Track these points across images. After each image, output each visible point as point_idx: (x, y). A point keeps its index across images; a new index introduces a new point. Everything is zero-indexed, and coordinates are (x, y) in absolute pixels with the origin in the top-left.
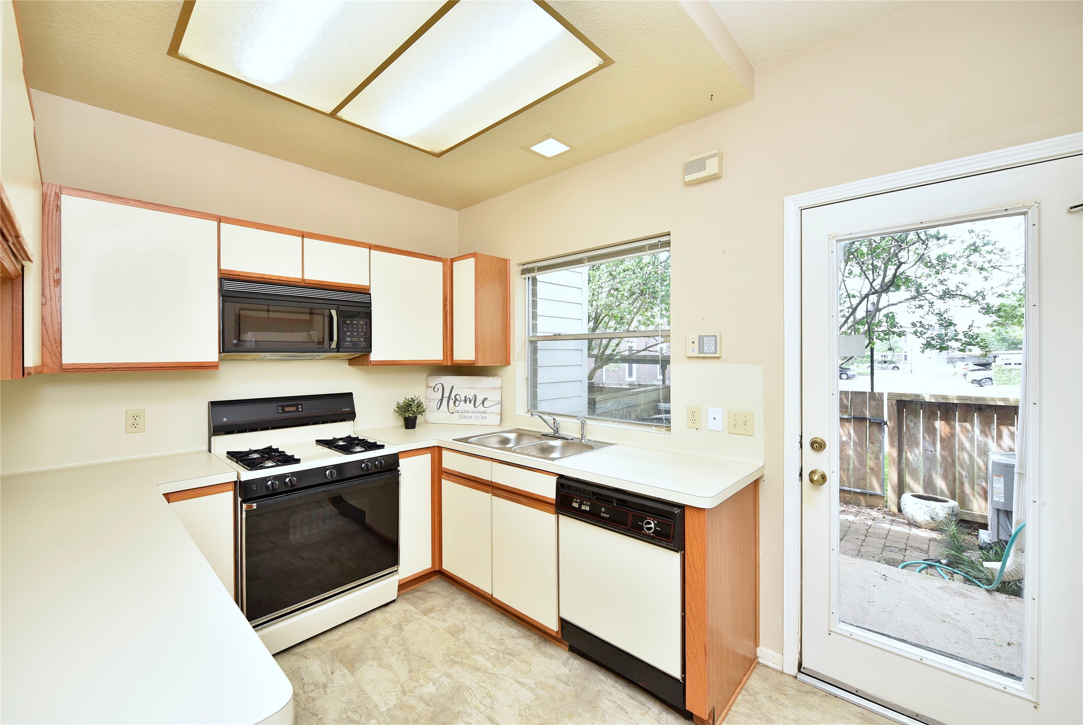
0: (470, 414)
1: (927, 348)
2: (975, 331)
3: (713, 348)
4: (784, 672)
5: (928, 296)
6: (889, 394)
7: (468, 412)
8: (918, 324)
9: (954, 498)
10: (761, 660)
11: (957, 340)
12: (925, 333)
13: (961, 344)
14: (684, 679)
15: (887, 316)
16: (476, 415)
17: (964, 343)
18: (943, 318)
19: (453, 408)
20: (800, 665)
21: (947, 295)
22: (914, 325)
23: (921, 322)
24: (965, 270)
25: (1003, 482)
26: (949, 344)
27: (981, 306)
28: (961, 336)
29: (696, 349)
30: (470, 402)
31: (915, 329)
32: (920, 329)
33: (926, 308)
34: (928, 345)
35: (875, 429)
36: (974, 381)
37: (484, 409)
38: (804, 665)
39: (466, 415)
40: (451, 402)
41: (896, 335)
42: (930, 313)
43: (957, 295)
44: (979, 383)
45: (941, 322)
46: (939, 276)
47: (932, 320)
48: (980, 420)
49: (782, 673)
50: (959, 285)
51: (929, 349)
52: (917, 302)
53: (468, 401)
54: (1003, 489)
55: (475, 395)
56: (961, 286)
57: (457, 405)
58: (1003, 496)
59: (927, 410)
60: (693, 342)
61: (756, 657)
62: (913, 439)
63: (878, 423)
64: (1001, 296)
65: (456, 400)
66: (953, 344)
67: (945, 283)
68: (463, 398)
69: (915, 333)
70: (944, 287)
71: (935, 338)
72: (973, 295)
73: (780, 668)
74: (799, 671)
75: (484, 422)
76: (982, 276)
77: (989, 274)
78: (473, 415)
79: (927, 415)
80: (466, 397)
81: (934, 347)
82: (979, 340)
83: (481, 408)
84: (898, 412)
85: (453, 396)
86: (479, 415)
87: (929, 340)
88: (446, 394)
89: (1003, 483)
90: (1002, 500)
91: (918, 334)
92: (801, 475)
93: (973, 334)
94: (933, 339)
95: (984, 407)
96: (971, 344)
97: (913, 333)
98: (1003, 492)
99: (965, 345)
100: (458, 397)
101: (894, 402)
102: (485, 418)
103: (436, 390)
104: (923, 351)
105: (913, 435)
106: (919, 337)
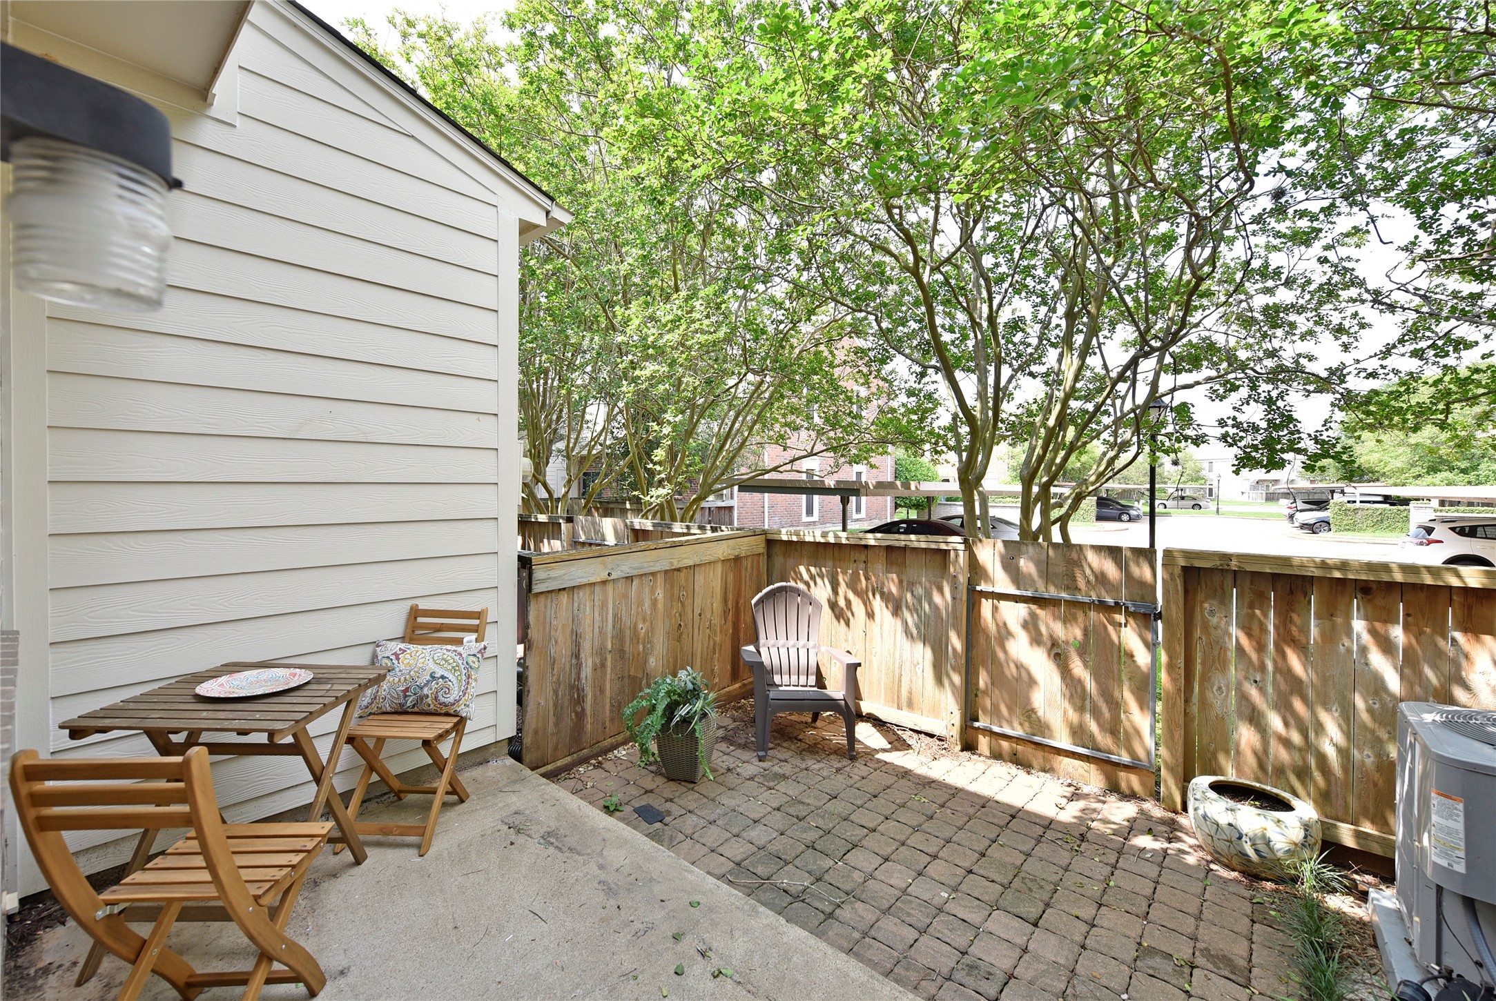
1: (1244, 467)
8: (1230, 422)
11: (1300, 451)
12: (1242, 438)
18: (1274, 408)
22: (1222, 423)
23: (1234, 419)
24: (1311, 333)
25: (1462, 814)
26: (1285, 457)
27: (1337, 396)
31: (1223, 431)
34: (1247, 460)
36: (1303, 526)
41: (1190, 441)
42: (1251, 402)
44: (1311, 528)
46: (1267, 342)
47: (1255, 414)
51: (1247, 468)
54: (1462, 835)
56: (1303, 361)
58: (1462, 854)
59: (1247, 590)
62: (1216, 653)
64: (1373, 375)
66: (1291, 457)
67: (1274, 355)
69: (1224, 438)
71: (1260, 447)
72: (1324, 375)
76: (1340, 342)
77: (1352, 340)
79: (1247, 601)
81: (1257, 464)
84: (1186, 591)
87: (1248, 450)
89: (1461, 819)
90: (1460, 868)
91: (1229, 440)
94: (1255, 447)
97: (1219, 439)
98: (1462, 844)
99: (1312, 460)
101: (1178, 571)
104: (1237, 472)
105: (1217, 642)
106: (1230, 446)
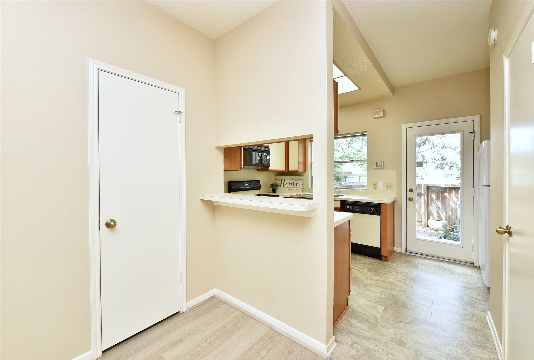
0: (291, 189)
2: (454, 162)
3: (381, 165)
4: (402, 252)
5: (437, 148)
6: (424, 184)
7: (291, 188)
8: (434, 159)
9: (446, 220)
10: (395, 251)
11: (448, 165)
13: (449, 167)
14: (381, 247)
15: (421, 155)
16: (294, 189)
17: (451, 166)
18: (443, 156)
19: (285, 187)
20: (406, 250)
21: (444, 147)
22: (432, 159)
23: (434, 158)
26: (445, 166)
27: (457, 152)
28: (449, 164)
29: (376, 166)
30: (292, 184)
32: (435, 161)
33: (437, 152)
34: (437, 167)
35: (419, 197)
37: (297, 187)
38: (407, 250)
39: (290, 189)
40: (285, 185)
41: (425, 163)
42: (438, 154)
43: (448, 147)
45: (442, 158)
46: (441, 140)
47: (439, 157)
48: (455, 193)
49: (401, 253)
50: (449, 143)
51: (437, 169)
52: (433, 150)
53: (291, 184)
55: (293, 182)
56: (450, 144)
57: (287, 185)
59: (437, 189)
60: (375, 164)
61: (394, 250)
62: (432, 200)
63: (420, 195)
65: (286, 184)
66: (446, 166)
67: (443, 142)
68: (289, 183)
69: (432, 162)
70: (443, 144)
71: (440, 164)
72: (454, 147)
73: (400, 252)
74: (406, 251)
75: (297, 191)
78: (293, 189)
79: (437, 192)
80: (290, 183)
81: (439, 168)
82: (456, 165)
83: (296, 186)
84: (427, 191)
85: (285, 182)
86: (295, 189)
87: (437, 165)
88: (283, 182)
91: (433, 162)
92: (406, 199)
93: (453, 163)
94: (439, 164)
95: (456, 188)
96: (453, 167)
99: (450, 167)
100: (287, 183)
101: (426, 187)
102: (297, 189)
103: (279, 180)
104: (435, 170)
105: (432, 198)
106: (434, 164)
